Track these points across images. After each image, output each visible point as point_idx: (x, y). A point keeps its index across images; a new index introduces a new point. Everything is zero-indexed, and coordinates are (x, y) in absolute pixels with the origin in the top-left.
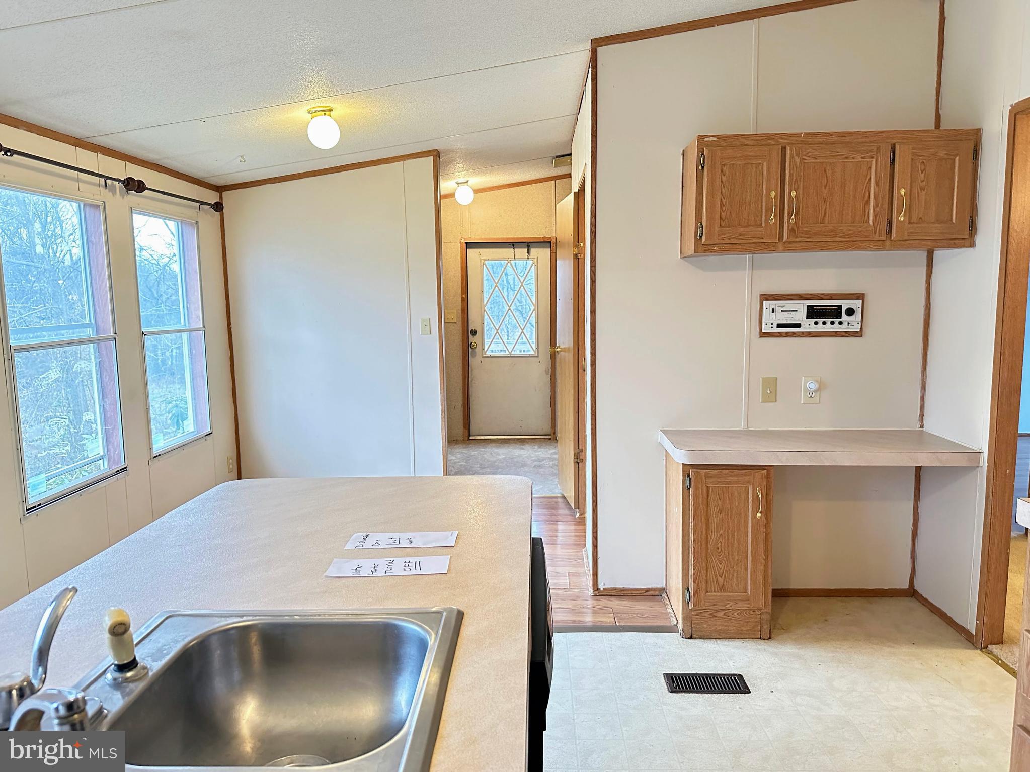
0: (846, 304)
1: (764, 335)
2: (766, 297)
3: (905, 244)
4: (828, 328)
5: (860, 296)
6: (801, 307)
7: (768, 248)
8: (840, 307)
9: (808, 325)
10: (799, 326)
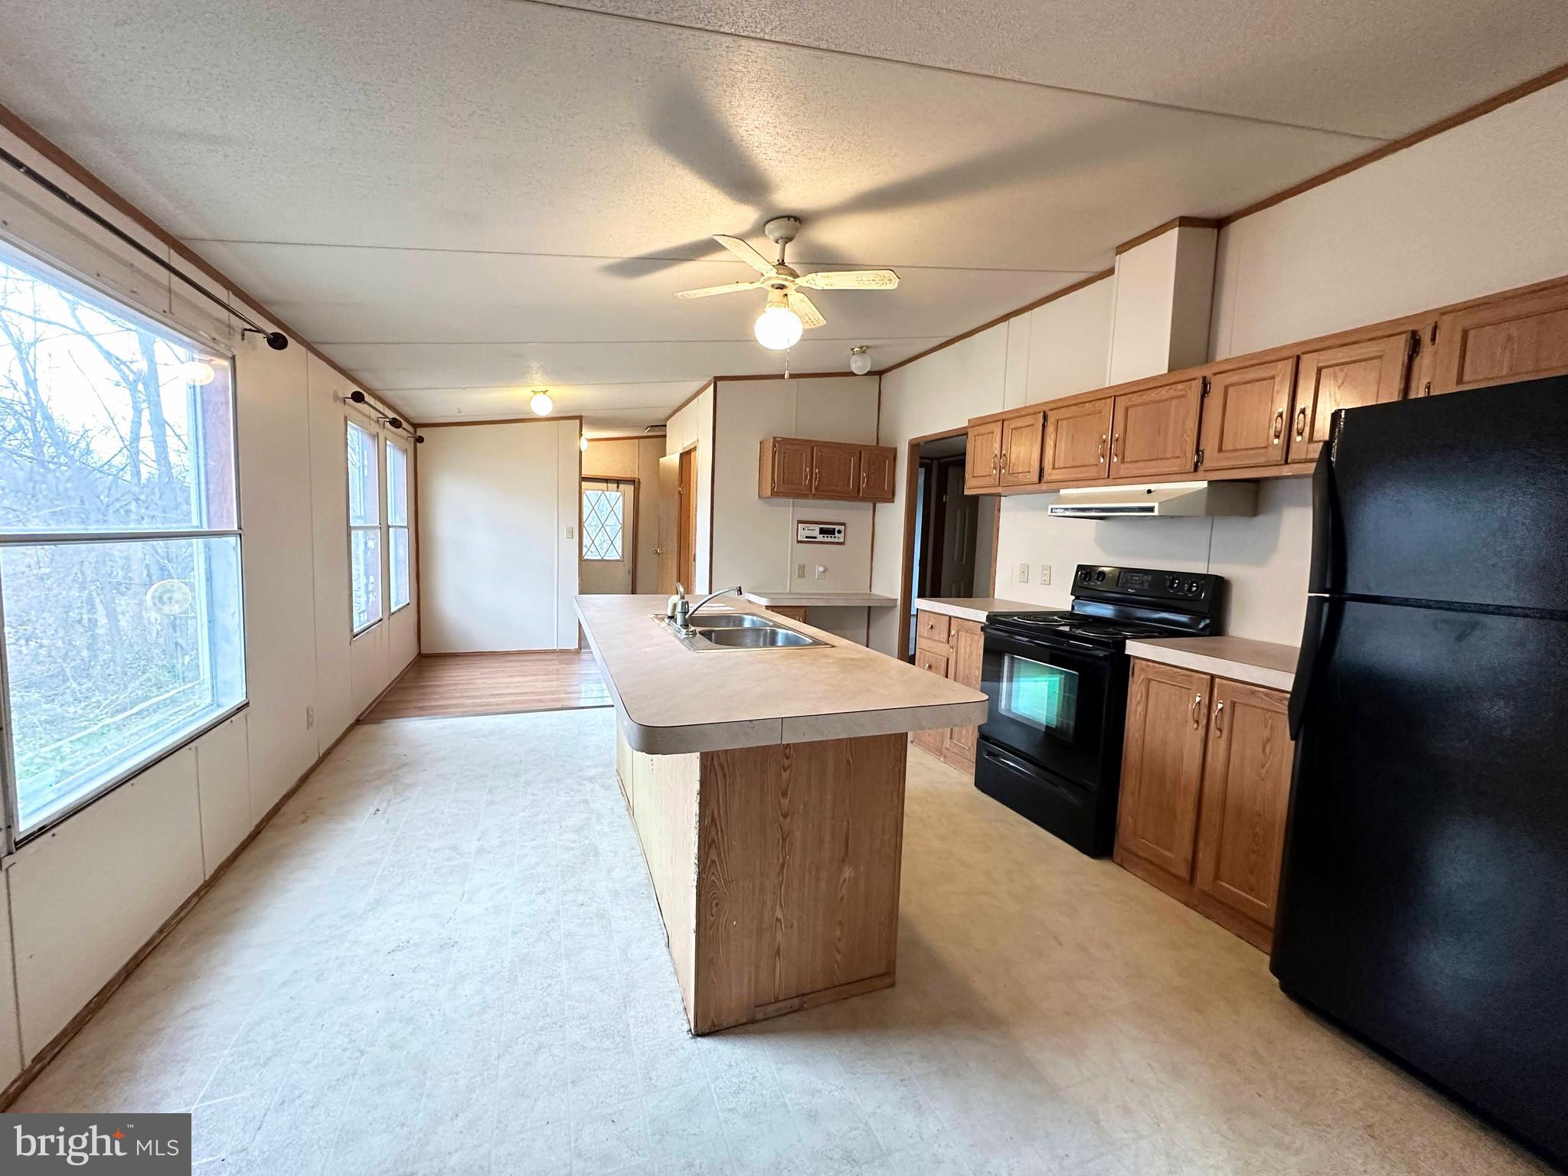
0: (837, 528)
1: (799, 542)
2: (800, 522)
3: (864, 499)
4: (829, 540)
5: (843, 524)
6: (817, 528)
7: (805, 496)
8: (835, 529)
9: (820, 538)
10: (815, 538)
